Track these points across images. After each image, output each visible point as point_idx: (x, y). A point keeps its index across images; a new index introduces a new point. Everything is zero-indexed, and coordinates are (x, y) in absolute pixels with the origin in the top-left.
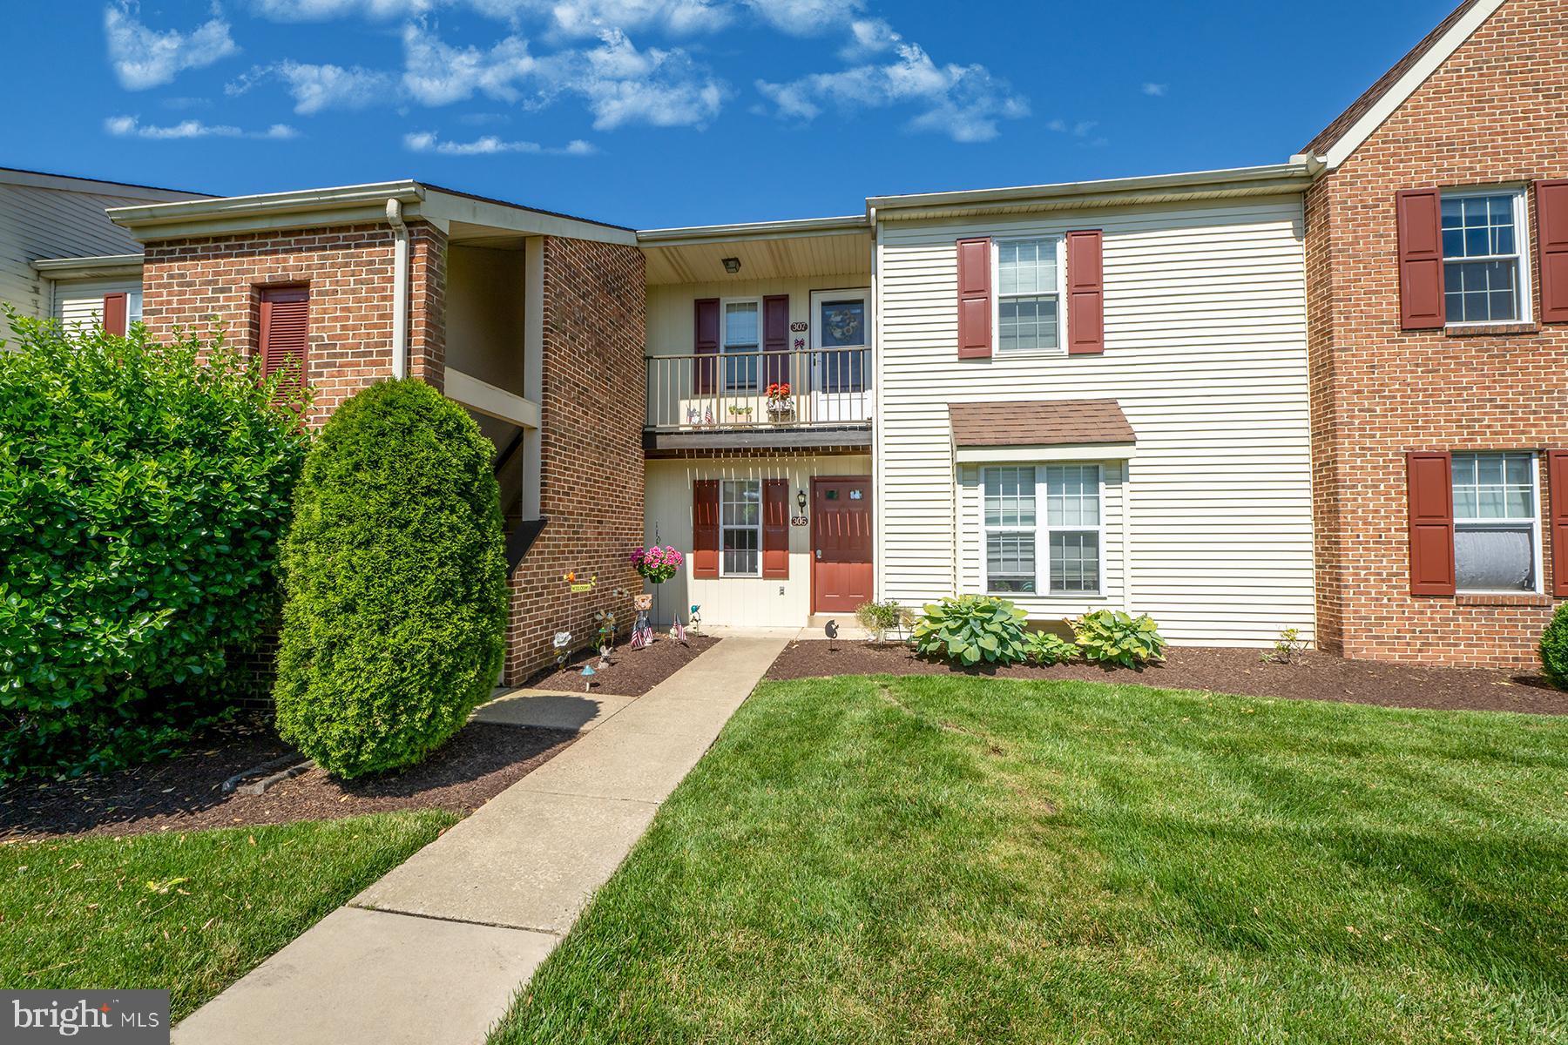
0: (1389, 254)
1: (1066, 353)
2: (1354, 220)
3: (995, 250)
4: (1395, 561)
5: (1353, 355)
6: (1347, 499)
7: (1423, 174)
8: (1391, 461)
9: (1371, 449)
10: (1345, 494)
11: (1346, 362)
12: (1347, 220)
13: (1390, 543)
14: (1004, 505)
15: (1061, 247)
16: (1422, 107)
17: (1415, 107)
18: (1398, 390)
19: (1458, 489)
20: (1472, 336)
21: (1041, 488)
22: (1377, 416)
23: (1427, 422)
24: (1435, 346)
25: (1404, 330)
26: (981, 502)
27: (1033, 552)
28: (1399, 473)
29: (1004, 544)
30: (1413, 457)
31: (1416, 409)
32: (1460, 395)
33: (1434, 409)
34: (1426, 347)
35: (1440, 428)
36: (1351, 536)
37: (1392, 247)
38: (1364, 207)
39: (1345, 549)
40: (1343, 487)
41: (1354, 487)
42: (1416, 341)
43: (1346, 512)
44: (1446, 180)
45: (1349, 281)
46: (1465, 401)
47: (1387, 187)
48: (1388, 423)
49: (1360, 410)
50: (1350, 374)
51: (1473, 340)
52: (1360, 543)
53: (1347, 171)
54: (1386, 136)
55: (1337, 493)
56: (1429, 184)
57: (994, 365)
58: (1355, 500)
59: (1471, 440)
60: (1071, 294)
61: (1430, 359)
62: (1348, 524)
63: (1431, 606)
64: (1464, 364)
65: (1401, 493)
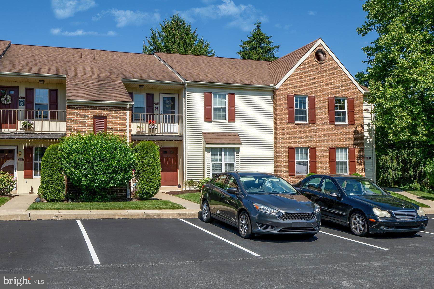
0: (286, 107)
1: (228, 121)
2: (281, 99)
3: (213, 95)
4: (286, 169)
5: (280, 127)
6: (279, 156)
7: (292, 92)
8: (286, 149)
9: (283, 146)
10: (279, 155)
11: (279, 128)
12: (280, 99)
13: (285, 165)
14: (215, 157)
15: (227, 96)
16: (292, 78)
17: (291, 78)
18: (287, 135)
19: (296, 155)
20: (299, 125)
21: (223, 153)
22: (284, 140)
23: (292, 141)
24: (293, 126)
25: (289, 123)
26: (211, 156)
27: (221, 168)
28: (287, 151)
29: (215, 166)
30: (289, 148)
31: (290, 139)
32: (297, 136)
33: (293, 139)
34: (292, 126)
35: (294, 142)
36: (279, 164)
37: (287, 106)
38: (282, 97)
39: (278, 167)
40: (278, 154)
41: (280, 154)
42: (290, 125)
43: (279, 159)
44: (295, 93)
45: (280, 112)
46: (298, 137)
47: (286, 94)
48: (285, 141)
49: (281, 138)
50: (280, 131)
51: (299, 126)
52: (281, 165)
53: (280, 89)
54: (286, 83)
55: (277, 155)
56: (293, 94)
57: (212, 123)
58: (280, 156)
59: (298, 145)
60: (229, 108)
61: (292, 129)
62: (279, 161)
63: (292, 178)
64: (297, 130)
65: (287, 155)
